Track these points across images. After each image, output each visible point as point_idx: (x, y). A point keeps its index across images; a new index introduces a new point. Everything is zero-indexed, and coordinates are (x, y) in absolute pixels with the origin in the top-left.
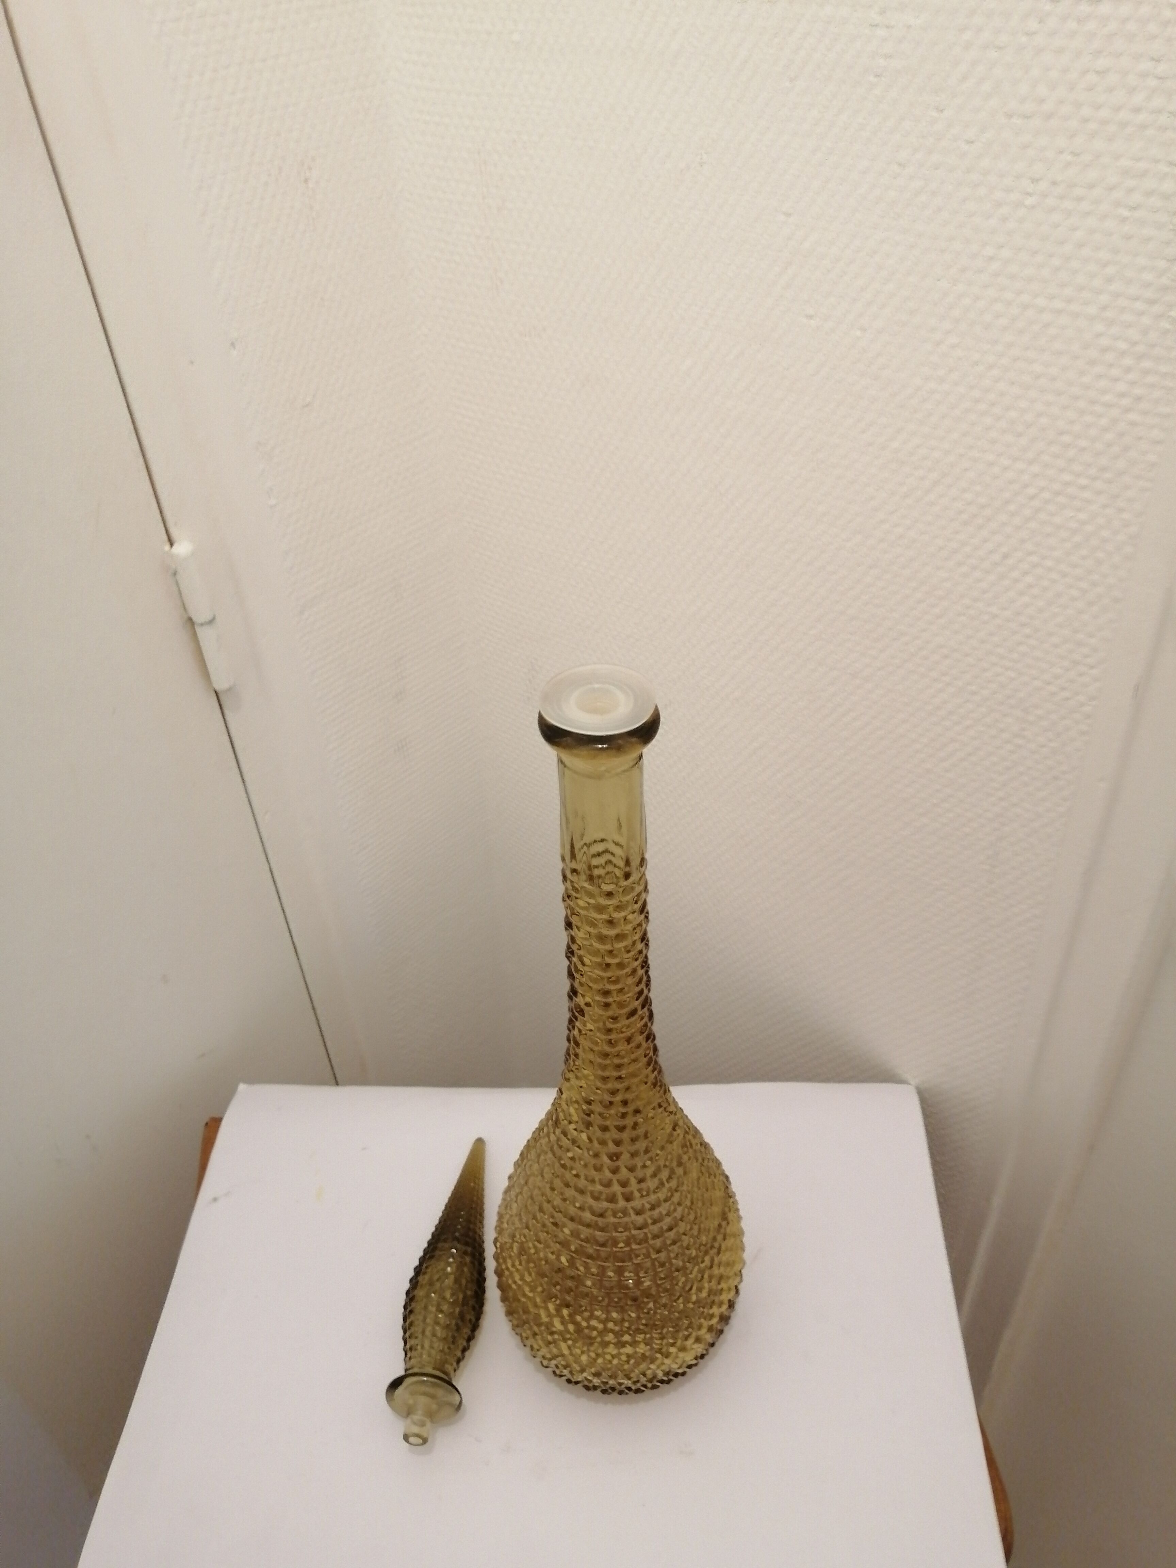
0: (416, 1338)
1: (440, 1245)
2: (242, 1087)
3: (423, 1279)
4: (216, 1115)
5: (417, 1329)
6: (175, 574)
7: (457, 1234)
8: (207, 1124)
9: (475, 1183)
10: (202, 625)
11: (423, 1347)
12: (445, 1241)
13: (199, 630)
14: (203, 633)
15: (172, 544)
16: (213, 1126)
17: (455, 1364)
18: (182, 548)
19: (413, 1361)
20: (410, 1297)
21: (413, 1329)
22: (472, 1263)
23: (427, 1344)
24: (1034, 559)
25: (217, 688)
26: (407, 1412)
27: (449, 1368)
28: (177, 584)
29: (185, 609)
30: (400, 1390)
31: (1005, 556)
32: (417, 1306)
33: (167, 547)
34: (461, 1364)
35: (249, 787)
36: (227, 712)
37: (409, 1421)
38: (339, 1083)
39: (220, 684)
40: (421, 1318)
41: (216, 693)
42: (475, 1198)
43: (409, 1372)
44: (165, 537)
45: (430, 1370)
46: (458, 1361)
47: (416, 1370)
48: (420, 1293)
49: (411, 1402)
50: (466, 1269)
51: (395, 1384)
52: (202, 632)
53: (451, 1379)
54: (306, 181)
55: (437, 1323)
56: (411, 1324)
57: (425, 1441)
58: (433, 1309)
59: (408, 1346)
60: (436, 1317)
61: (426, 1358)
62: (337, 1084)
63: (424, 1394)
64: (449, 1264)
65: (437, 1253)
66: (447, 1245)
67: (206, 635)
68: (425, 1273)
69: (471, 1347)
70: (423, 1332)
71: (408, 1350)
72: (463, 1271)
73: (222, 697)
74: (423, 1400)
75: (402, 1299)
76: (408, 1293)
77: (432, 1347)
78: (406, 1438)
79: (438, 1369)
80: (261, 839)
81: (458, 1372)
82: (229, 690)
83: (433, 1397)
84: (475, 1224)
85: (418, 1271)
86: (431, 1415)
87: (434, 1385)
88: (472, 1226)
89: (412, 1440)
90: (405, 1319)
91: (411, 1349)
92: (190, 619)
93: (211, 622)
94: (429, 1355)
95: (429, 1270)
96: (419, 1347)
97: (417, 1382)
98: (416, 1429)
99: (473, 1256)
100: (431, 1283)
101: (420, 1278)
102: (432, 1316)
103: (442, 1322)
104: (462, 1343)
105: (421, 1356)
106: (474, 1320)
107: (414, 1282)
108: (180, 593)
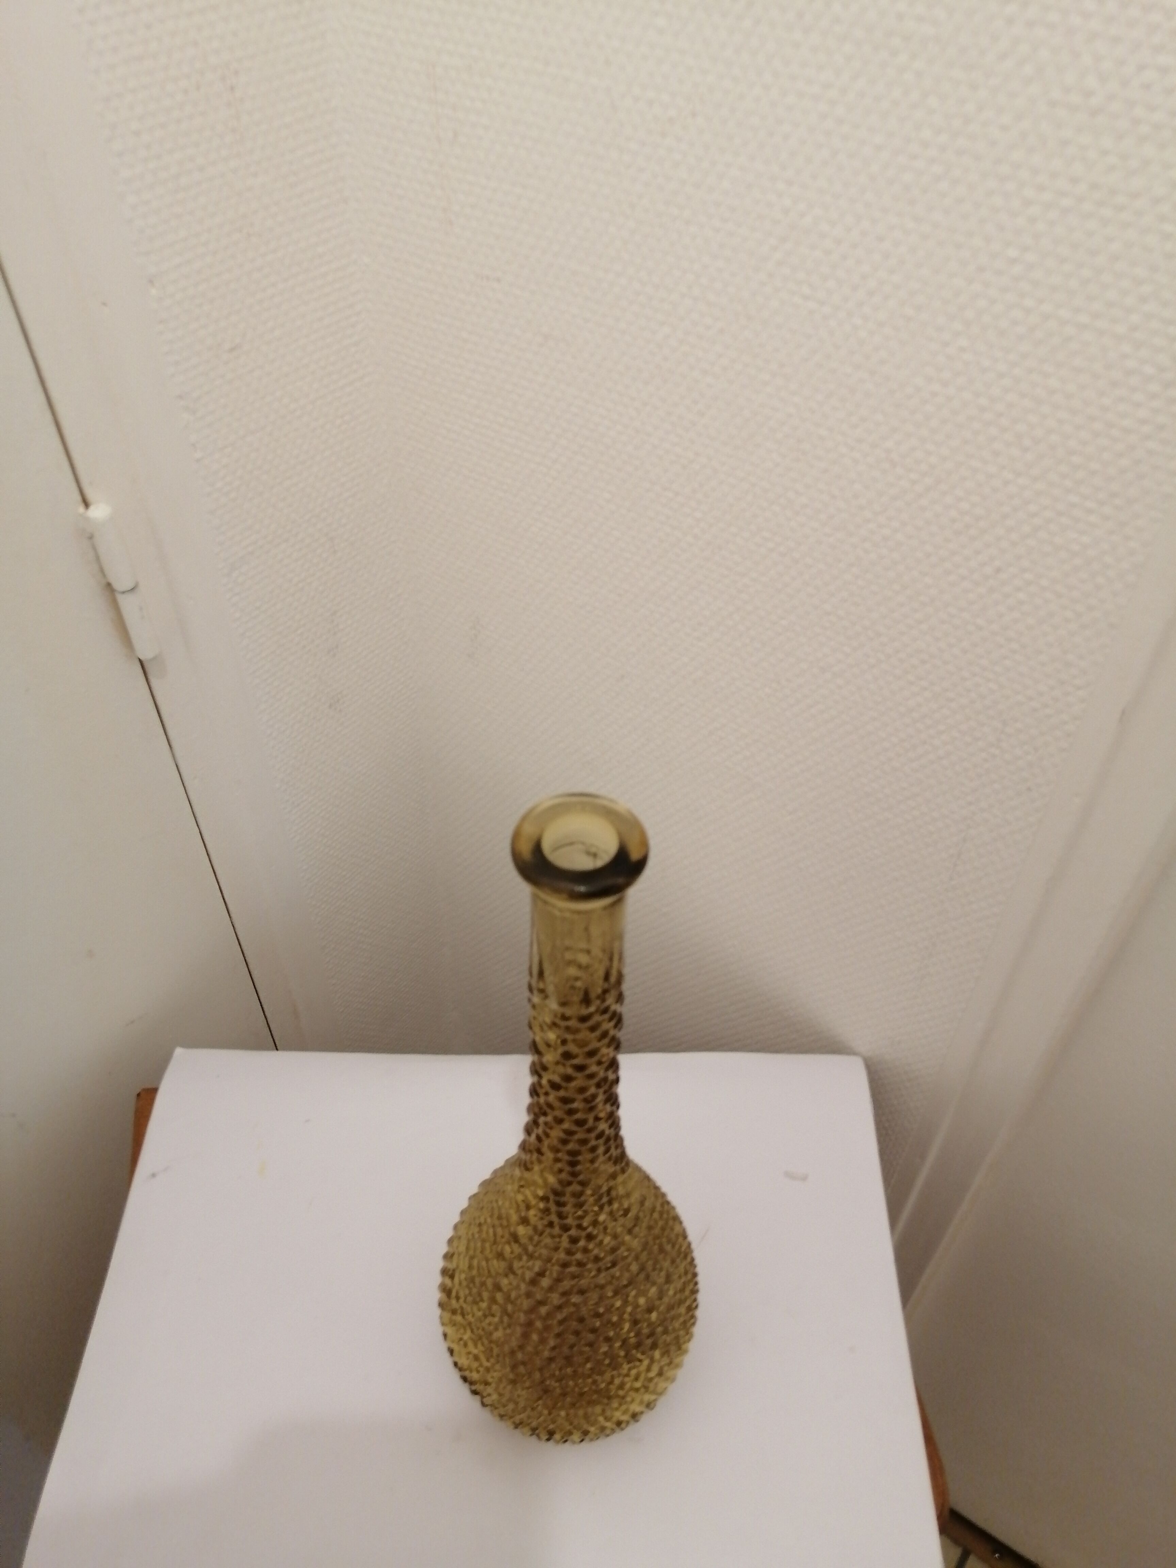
2: (179, 1051)
6: (91, 537)
8: (139, 1095)
10: (123, 593)
13: (121, 599)
14: (124, 602)
15: (86, 504)
18: (99, 512)
24: (1028, 576)
25: (140, 657)
28: (94, 548)
29: (102, 571)
31: (998, 570)
33: (81, 509)
35: (177, 754)
36: (150, 677)
39: (145, 652)
41: (140, 661)
44: (79, 498)
52: (122, 600)
54: (232, 89)
67: (127, 604)
73: (146, 665)
82: (155, 658)
92: (109, 585)
93: (132, 590)
108: (98, 558)
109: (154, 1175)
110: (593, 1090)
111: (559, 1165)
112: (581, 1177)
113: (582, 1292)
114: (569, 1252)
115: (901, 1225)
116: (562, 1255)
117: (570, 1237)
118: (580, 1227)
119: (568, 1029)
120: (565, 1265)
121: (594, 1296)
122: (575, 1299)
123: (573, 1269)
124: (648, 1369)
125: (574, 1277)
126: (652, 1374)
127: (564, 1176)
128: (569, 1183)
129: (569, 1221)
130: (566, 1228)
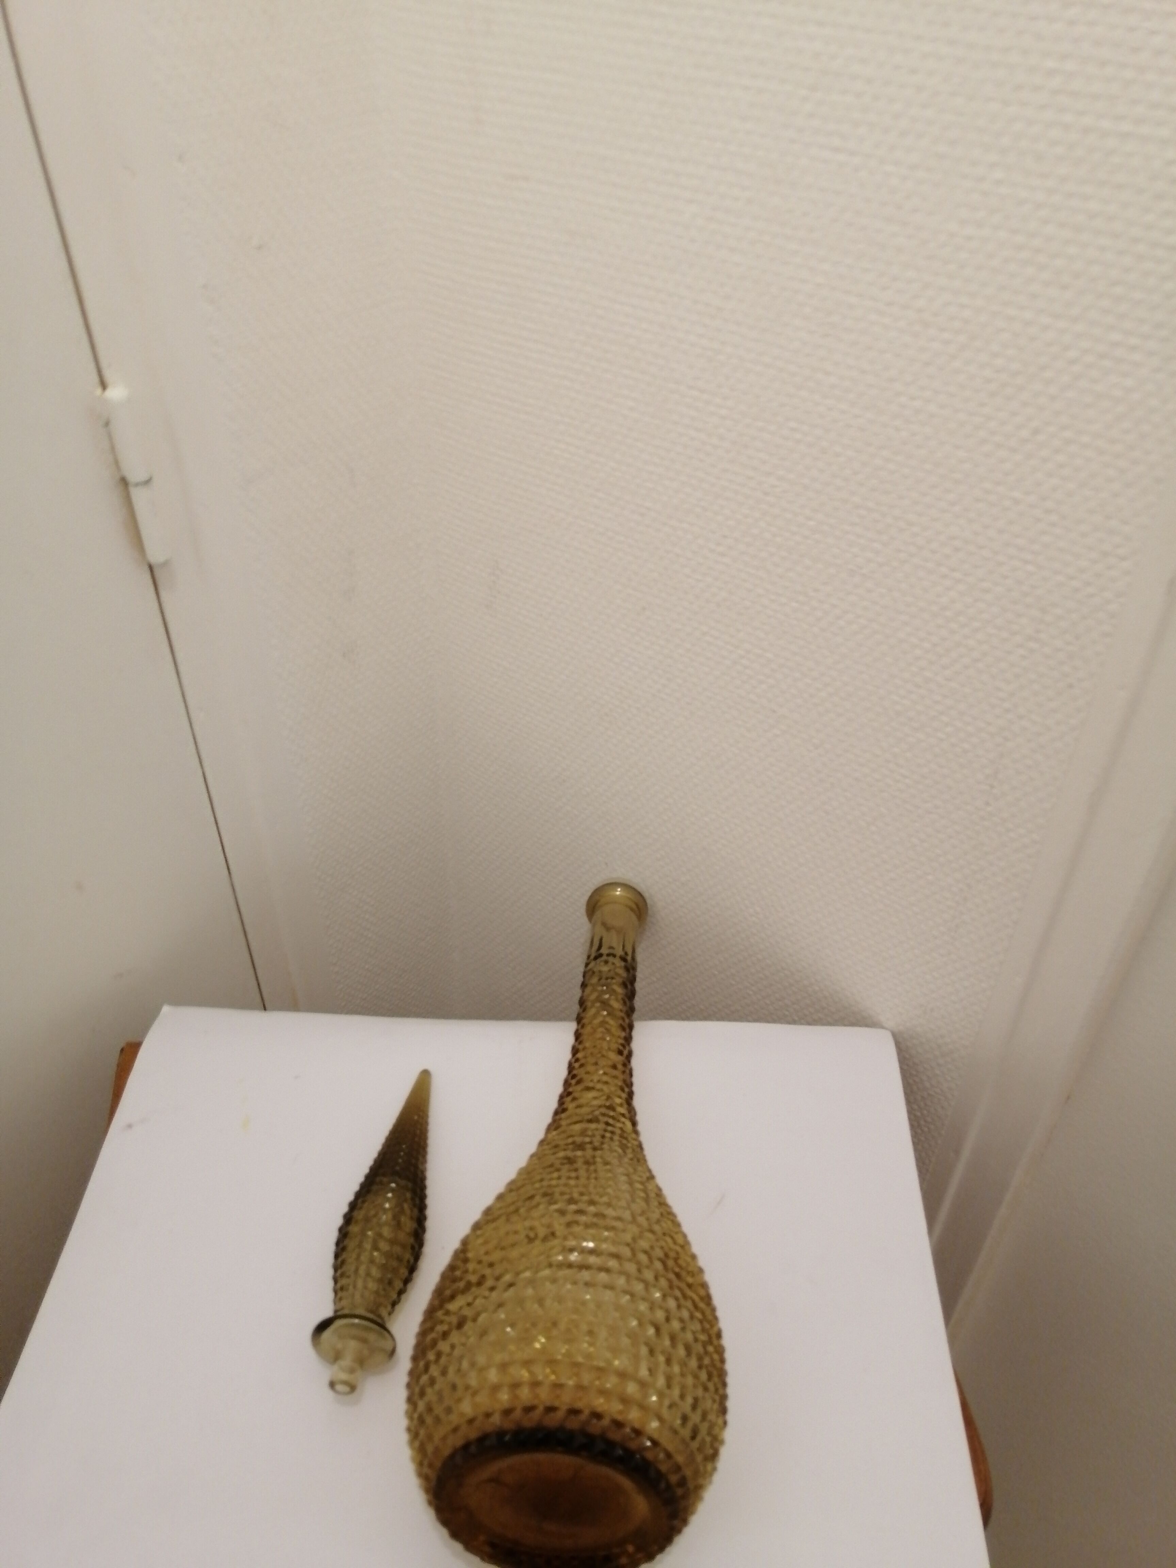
0: (349, 1277)
1: (378, 1179)
2: (166, 1009)
3: (359, 1215)
4: (132, 1039)
5: (350, 1268)
6: (107, 424)
7: (398, 1168)
8: (122, 1050)
9: (419, 1116)
10: (137, 485)
11: (355, 1287)
12: (384, 1175)
13: (132, 490)
15: (104, 388)
16: (130, 1051)
17: (389, 1308)
18: (116, 393)
19: (344, 1303)
20: (344, 1234)
21: (344, 1268)
22: (413, 1199)
23: (360, 1284)
24: (1069, 434)
25: (150, 560)
26: (336, 1357)
27: (384, 1312)
28: (110, 437)
29: (117, 463)
30: (327, 1334)
31: (1036, 432)
32: (351, 1244)
33: (99, 391)
34: (397, 1307)
35: (183, 679)
36: (161, 590)
37: (335, 1367)
39: (155, 555)
40: (354, 1256)
41: (151, 568)
42: (418, 1132)
43: (339, 1313)
44: (97, 379)
45: (361, 1311)
46: (394, 1304)
47: (346, 1311)
48: (354, 1229)
49: (339, 1346)
50: (406, 1206)
51: (322, 1327)
52: (136, 494)
53: (384, 1322)
55: (372, 1261)
56: (343, 1263)
57: (353, 1388)
58: (368, 1246)
59: (339, 1285)
60: (371, 1254)
61: (359, 1299)
63: (354, 1338)
64: (388, 1200)
65: (375, 1188)
66: (385, 1180)
67: (139, 497)
68: (361, 1208)
69: (407, 1290)
70: (356, 1271)
71: (339, 1290)
72: (402, 1208)
73: (156, 571)
74: (353, 1345)
75: (334, 1235)
76: (341, 1230)
77: (365, 1288)
78: (332, 1385)
79: (371, 1312)
80: (194, 738)
81: (393, 1316)
82: (166, 564)
83: (364, 1341)
84: (417, 1159)
85: (353, 1206)
86: (361, 1362)
87: (366, 1329)
88: (413, 1161)
89: (339, 1387)
90: (337, 1256)
91: (342, 1289)
92: (123, 479)
93: (147, 482)
94: (362, 1296)
95: (366, 1205)
96: (351, 1287)
97: (347, 1325)
98: (344, 1376)
99: (414, 1192)
100: (367, 1220)
101: (355, 1213)
102: (367, 1254)
103: (377, 1261)
104: (398, 1285)
105: (353, 1295)
106: (412, 1260)
107: (348, 1219)
108: (113, 449)
109: (130, 1126)
115: (938, 1228)
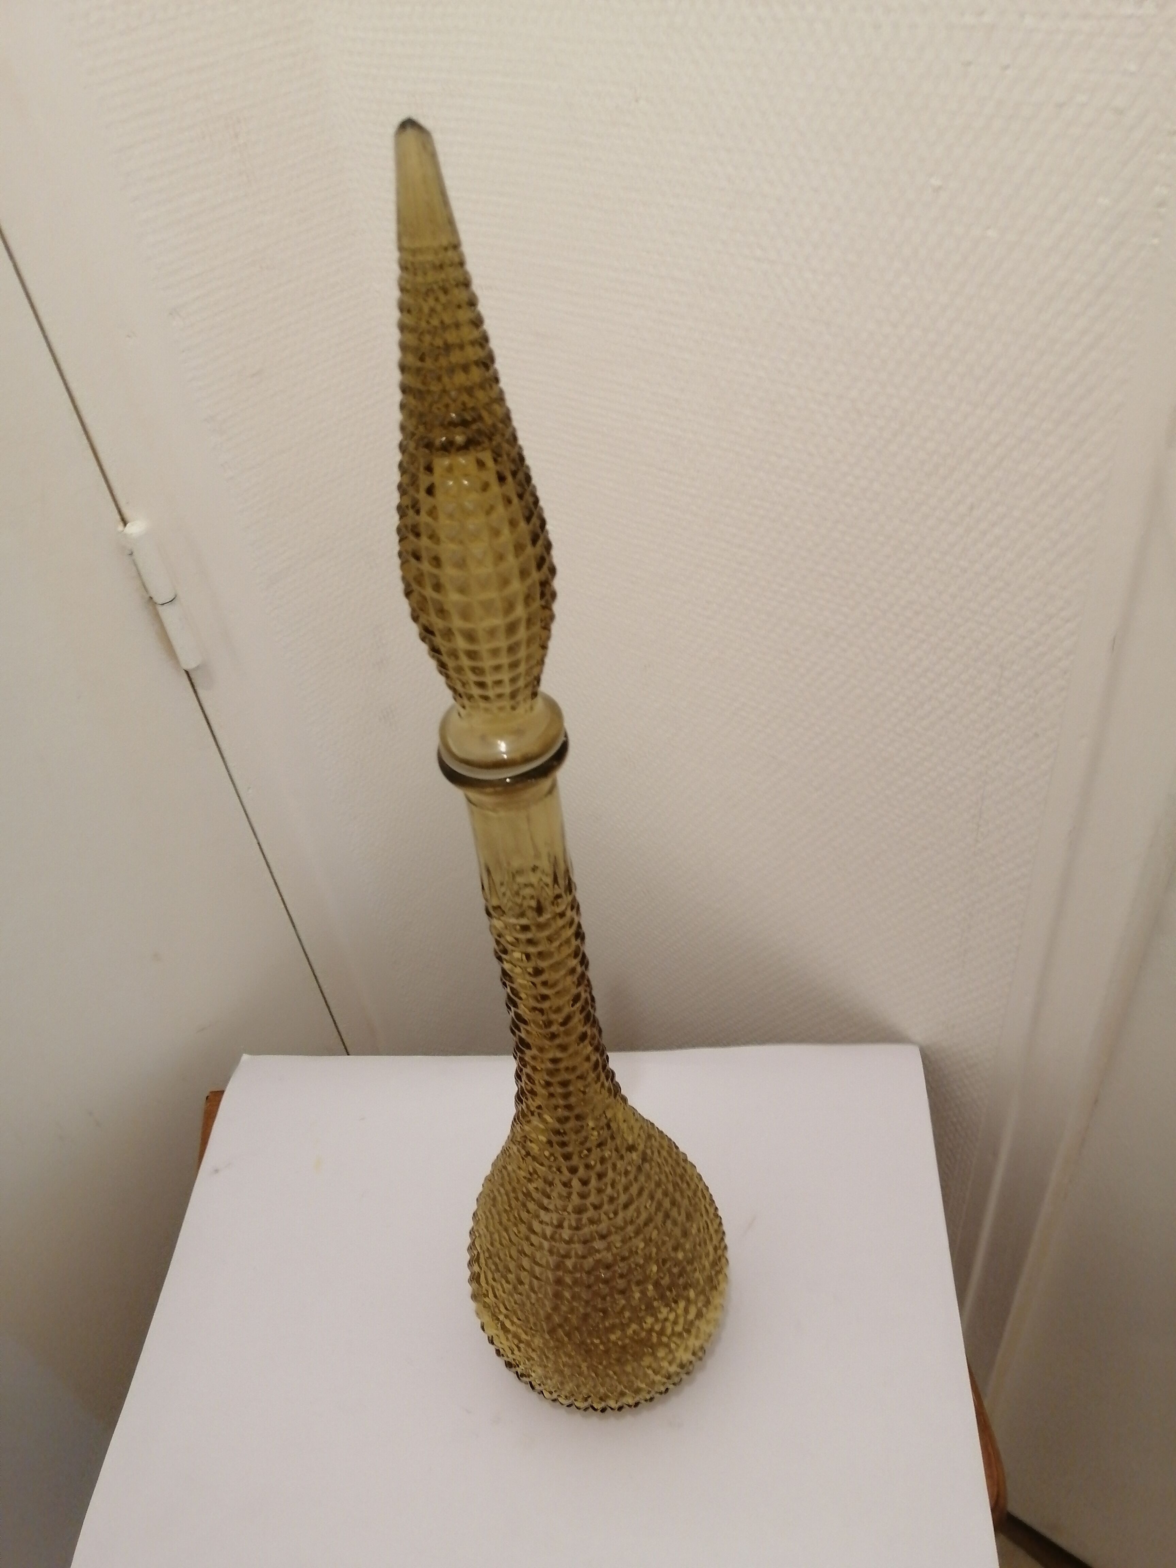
2: (245, 1057)
4: (217, 1088)
6: (131, 554)
8: (207, 1098)
10: (164, 605)
13: (160, 609)
14: (166, 613)
15: (125, 522)
16: (214, 1099)
18: (135, 528)
25: (186, 668)
29: (144, 586)
33: (120, 527)
35: (230, 764)
36: (199, 691)
38: (350, 1053)
39: (189, 663)
41: (187, 672)
52: (162, 612)
62: (348, 1055)
67: (168, 615)
73: (192, 677)
80: (245, 812)
82: (198, 670)
93: (171, 601)
108: (139, 574)
109: (216, 1171)
110: (567, 1010)
111: (553, 1101)
112: (577, 1111)
113: (603, 1237)
114: (583, 1196)
116: (575, 1199)
117: (580, 1180)
118: (588, 1167)
119: (530, 942)
120: (580, 1210)
121: (616, 1239)
122: (598, 1244)
123: (591, 1213)
124: (686, 1311)
125: (592, 1222)
126: (691, 1316)
127: (560, 1112)
128: (567, 1119)
129: (575, 1161)
130: (573, 1170)
